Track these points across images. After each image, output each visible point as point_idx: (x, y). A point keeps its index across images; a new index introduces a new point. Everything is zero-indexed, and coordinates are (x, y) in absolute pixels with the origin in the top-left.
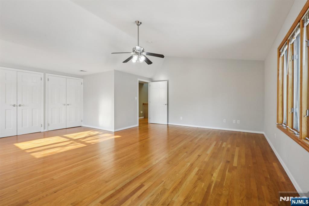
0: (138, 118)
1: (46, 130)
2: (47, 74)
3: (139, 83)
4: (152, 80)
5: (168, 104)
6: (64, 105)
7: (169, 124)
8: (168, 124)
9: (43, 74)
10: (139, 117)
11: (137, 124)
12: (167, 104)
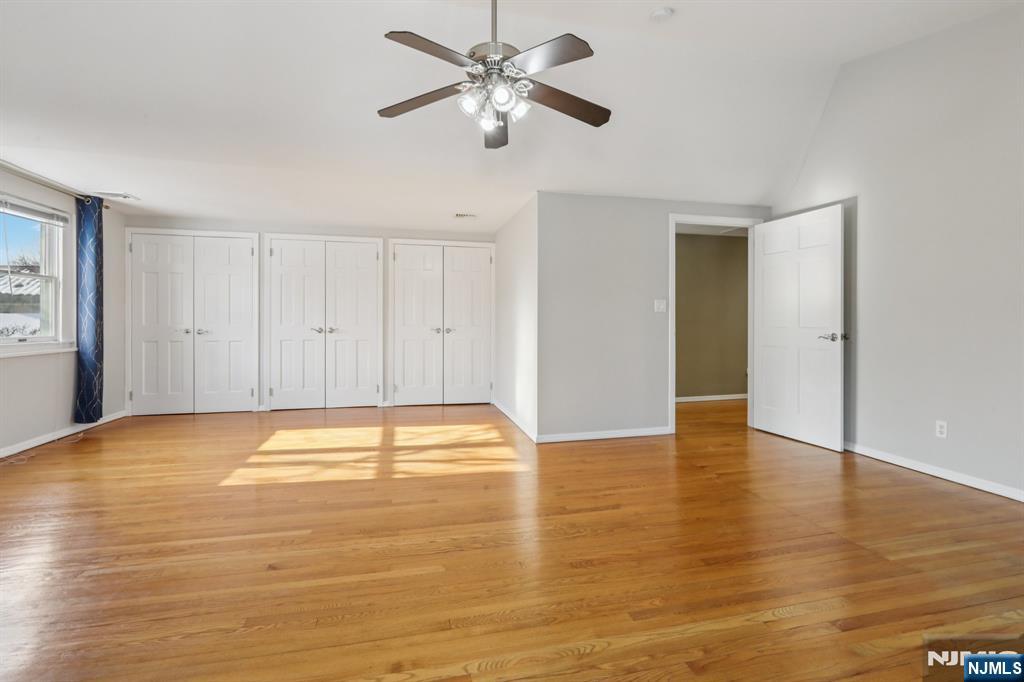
0: (672, 400)
1: (386, 404)
2: (392, 241)
3: (678, 236)
4: (767, 214)
5: (848, 338)
6: (438, 331)
7: (858, 449)
8: (846, 452)
9: (380, 241)
10: (677, 396)
11: (667, 425)
12: (845, 337)
